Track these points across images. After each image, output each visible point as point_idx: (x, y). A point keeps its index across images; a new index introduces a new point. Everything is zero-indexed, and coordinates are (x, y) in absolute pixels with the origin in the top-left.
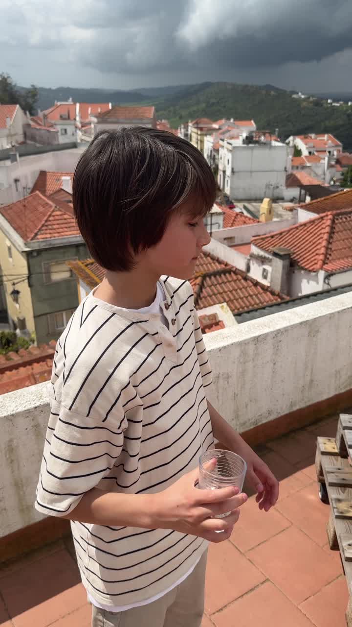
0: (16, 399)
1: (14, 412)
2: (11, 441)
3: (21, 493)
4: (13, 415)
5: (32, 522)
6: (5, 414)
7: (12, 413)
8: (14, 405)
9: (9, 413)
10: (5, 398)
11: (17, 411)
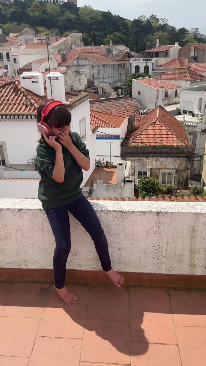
0: (202, 206)
1: (199, 212)
2: (194, 226)
3: (193, 256)
4: (198, 213)
5: (195, 274)
6: (195, 212)
7: (198, 212)
8: (200, 209)
9: (197, 212)
10: (196, 205)
11: (201, 212)
